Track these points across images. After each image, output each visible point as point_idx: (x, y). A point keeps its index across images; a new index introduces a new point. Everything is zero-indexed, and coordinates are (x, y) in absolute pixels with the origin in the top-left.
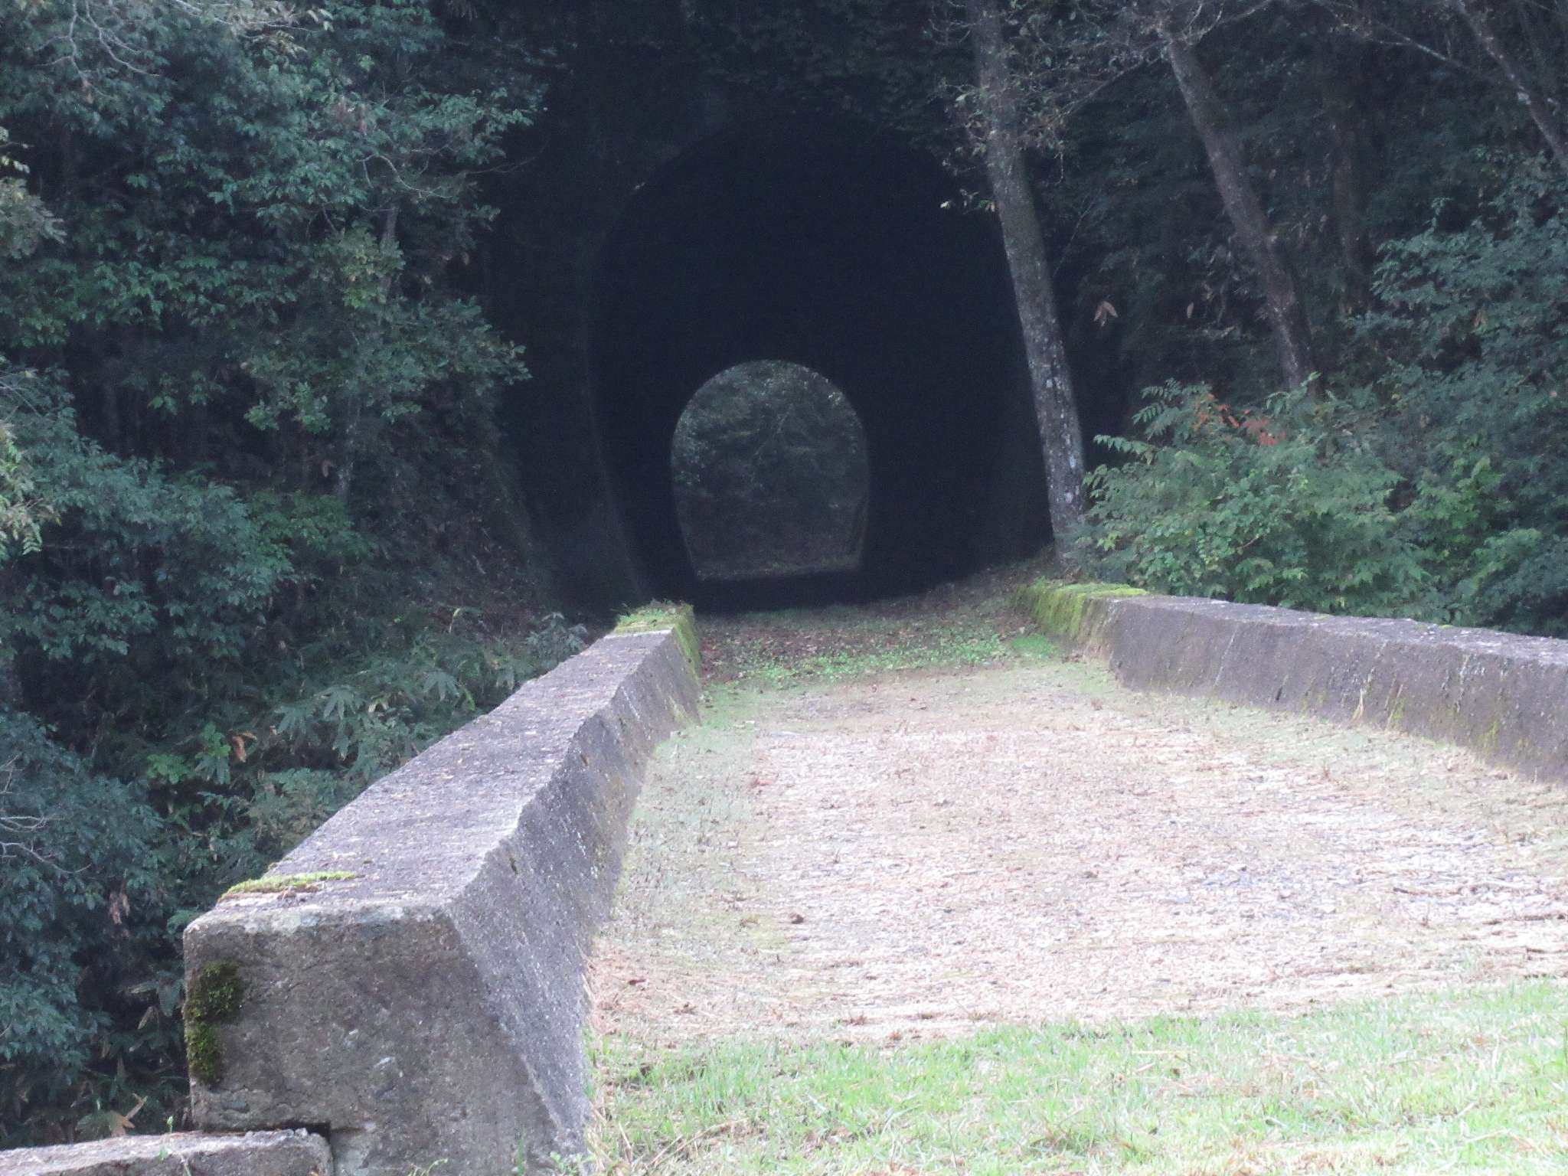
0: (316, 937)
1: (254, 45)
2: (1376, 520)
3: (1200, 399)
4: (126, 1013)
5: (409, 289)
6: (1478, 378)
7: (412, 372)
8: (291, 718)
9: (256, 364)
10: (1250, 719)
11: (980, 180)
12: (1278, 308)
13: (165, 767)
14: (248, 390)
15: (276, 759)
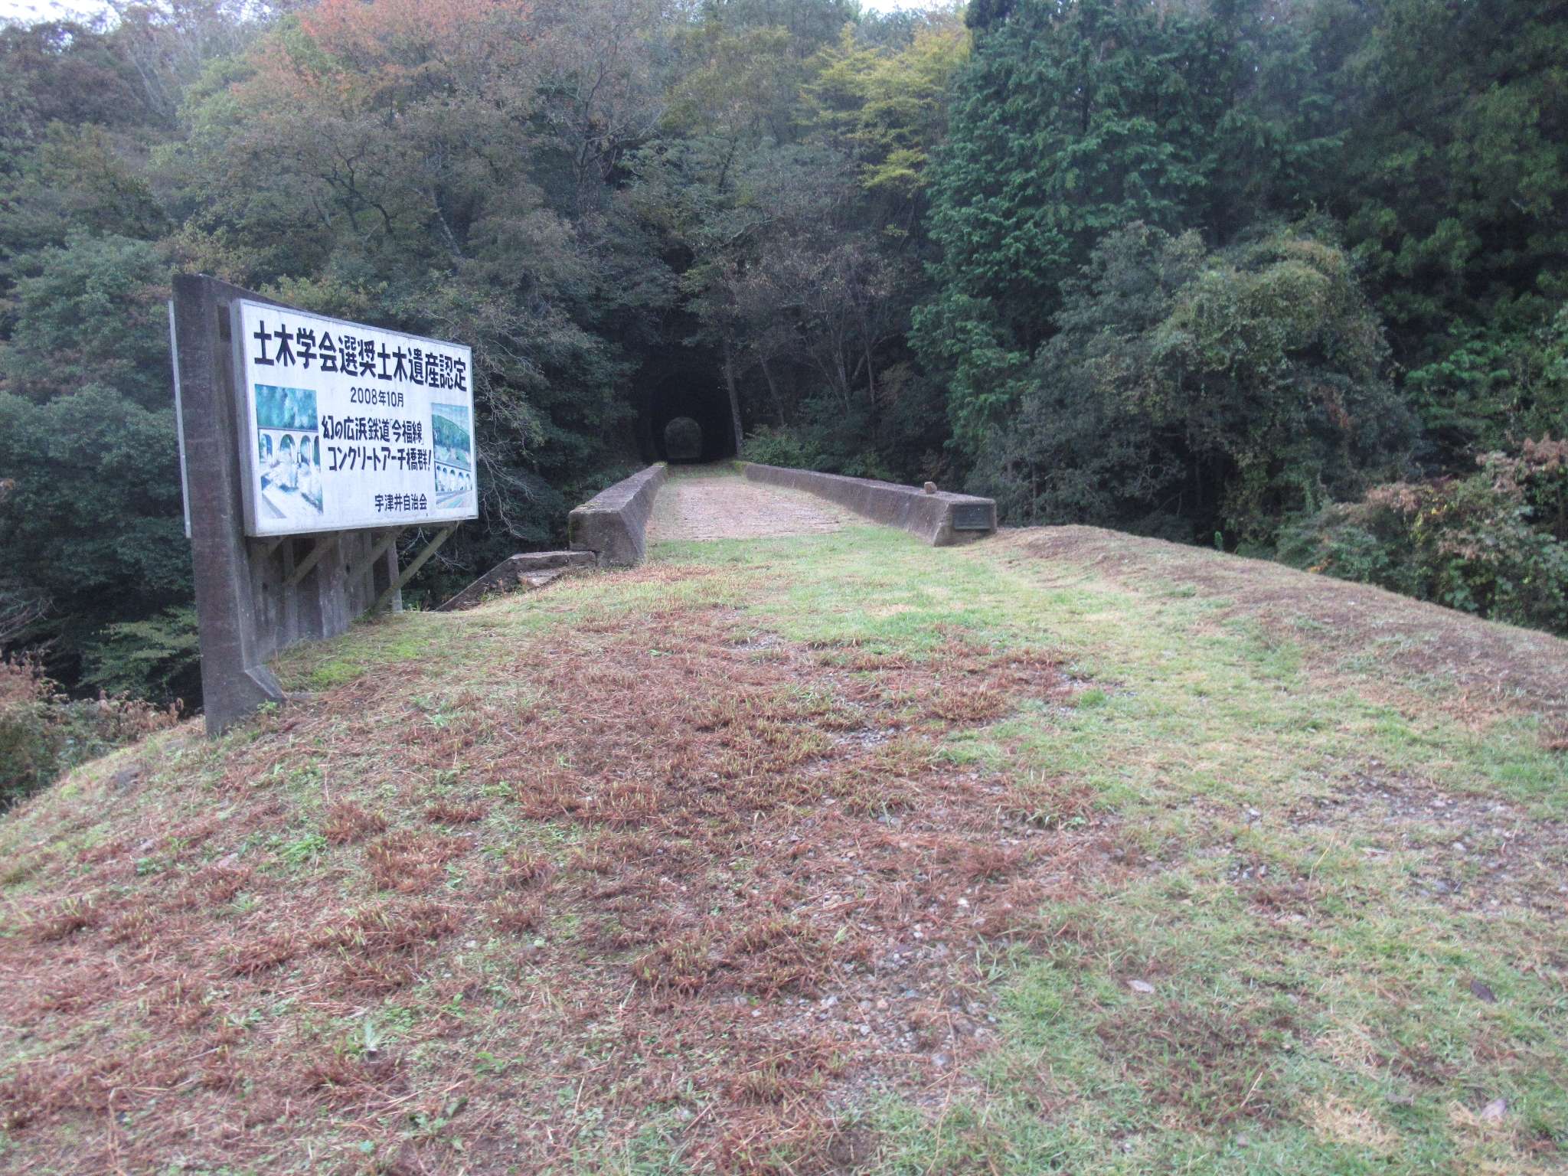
0: (594, 515)
1: (588, 351)
2: (797, 452)
3: (765, 427)
4: (558, 535)
5: (615, 399)
6: (816, 427)
7: (616, 415)
8: (590, 480)
9: (586, 411)
10: (771, 487)
11: (725, 383)
12: (781, 412)
13: (566, 488)
14: (584, 417)
15: (587, 488)
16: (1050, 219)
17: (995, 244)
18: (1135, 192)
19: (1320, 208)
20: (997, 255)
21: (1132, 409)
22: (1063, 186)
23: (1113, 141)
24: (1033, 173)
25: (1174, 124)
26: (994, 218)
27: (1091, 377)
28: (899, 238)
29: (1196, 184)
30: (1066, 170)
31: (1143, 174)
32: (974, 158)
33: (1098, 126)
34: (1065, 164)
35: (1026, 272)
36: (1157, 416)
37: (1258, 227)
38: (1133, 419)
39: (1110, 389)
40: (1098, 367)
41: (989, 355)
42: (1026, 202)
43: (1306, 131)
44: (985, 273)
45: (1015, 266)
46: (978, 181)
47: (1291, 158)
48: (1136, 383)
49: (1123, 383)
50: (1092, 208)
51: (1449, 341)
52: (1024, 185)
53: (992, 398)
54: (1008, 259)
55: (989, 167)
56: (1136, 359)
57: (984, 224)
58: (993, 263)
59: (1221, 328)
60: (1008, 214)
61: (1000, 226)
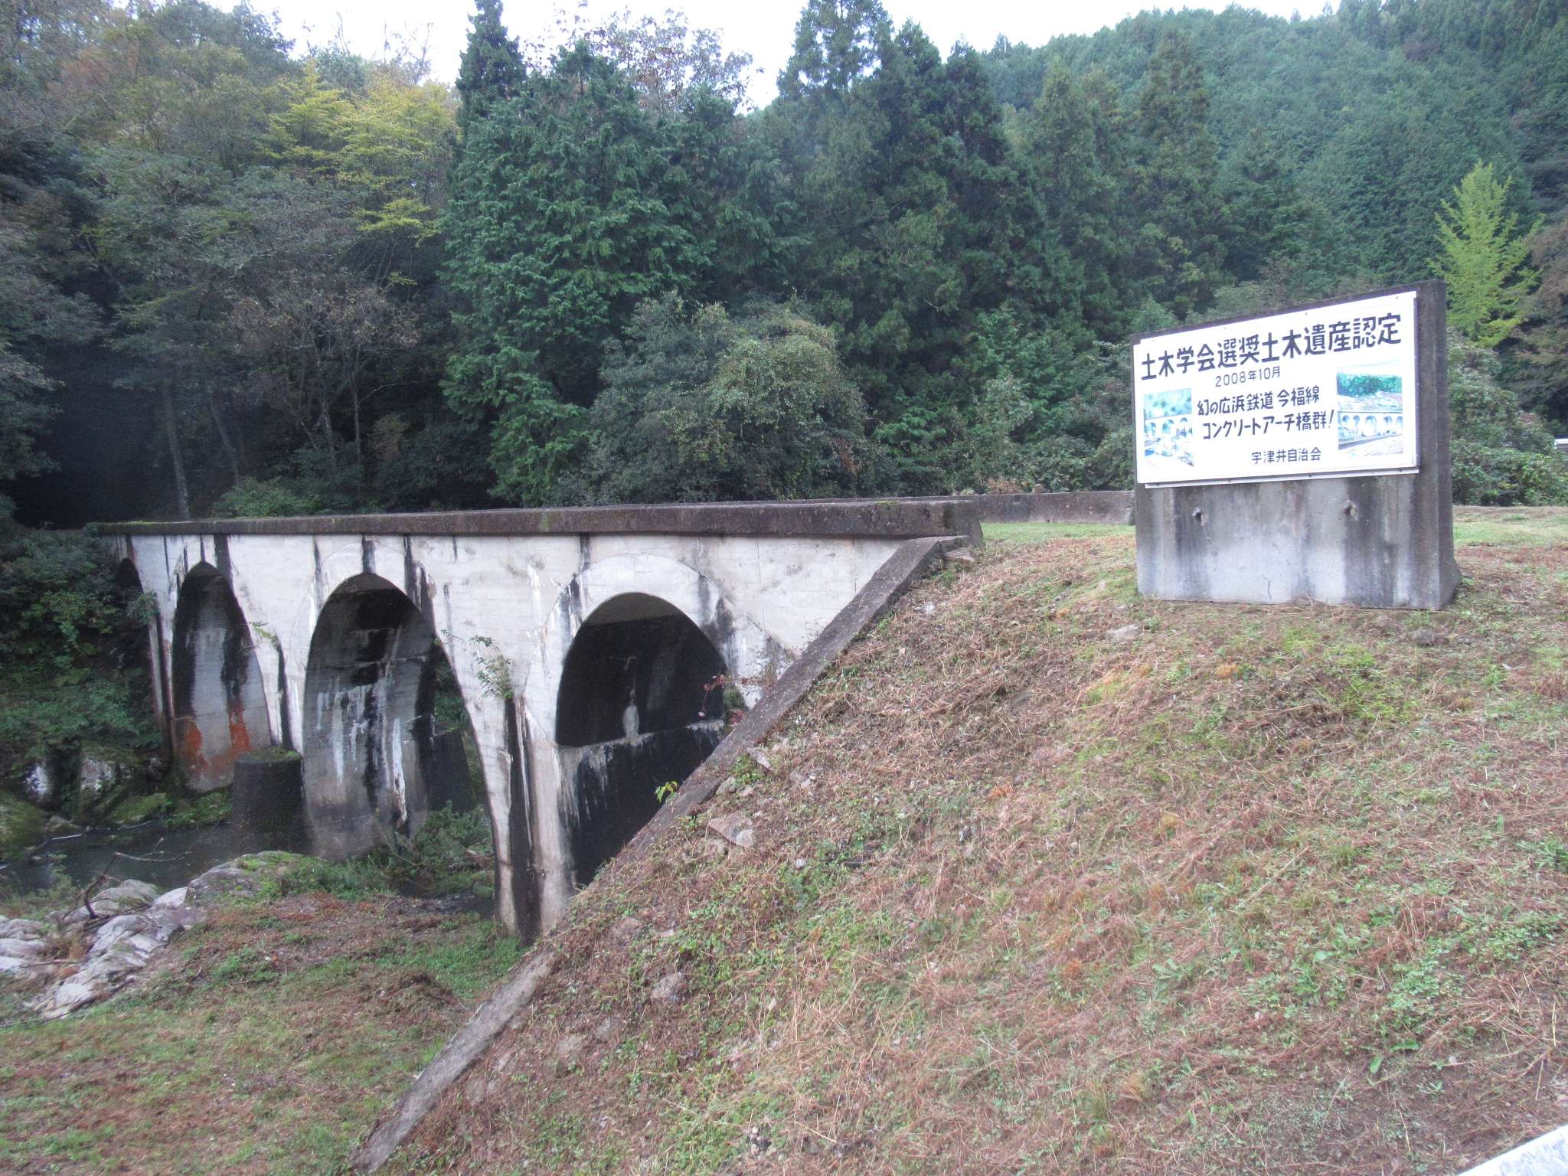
16: (589, 282)
17: (541, 300)
18: (659, 267)
19: (799, 294)
20: (545, 312)
21: (704, 457)
22: (598, 253)
23: (638, 217)
24: (568, 238)
25: (679, 209)
26: (536, 276)
27: (664, 427)
28: (406, 286)
29: (704, 264)
30: (600, 239)
31: (665, 250)
32: (502, 217)
33: (621, 203)
34: (598, 233)
35: (572, 330)
36: (723, 463)
37: (757, 305)
38: (702, 465)
39: (682, 438)
40: (667, 417)
41: (546, 405)
42: (563, 264)
43: (781, 229)
44: (532, 329)
45: (560, 323)
46: (510, 239)
47: (777, 250)
48: (703, 434)
49: (692, 433)
50: (622, 276)
51: (897, 406)
52: (559, 249)
53: (559, 447)
54: (555, 316)
55: (519, 227)
56: (700, 412)
57: (526, 281)
58: (539, 319)
59: (765, 388)
60: (548, 274)
61: (543, 284)
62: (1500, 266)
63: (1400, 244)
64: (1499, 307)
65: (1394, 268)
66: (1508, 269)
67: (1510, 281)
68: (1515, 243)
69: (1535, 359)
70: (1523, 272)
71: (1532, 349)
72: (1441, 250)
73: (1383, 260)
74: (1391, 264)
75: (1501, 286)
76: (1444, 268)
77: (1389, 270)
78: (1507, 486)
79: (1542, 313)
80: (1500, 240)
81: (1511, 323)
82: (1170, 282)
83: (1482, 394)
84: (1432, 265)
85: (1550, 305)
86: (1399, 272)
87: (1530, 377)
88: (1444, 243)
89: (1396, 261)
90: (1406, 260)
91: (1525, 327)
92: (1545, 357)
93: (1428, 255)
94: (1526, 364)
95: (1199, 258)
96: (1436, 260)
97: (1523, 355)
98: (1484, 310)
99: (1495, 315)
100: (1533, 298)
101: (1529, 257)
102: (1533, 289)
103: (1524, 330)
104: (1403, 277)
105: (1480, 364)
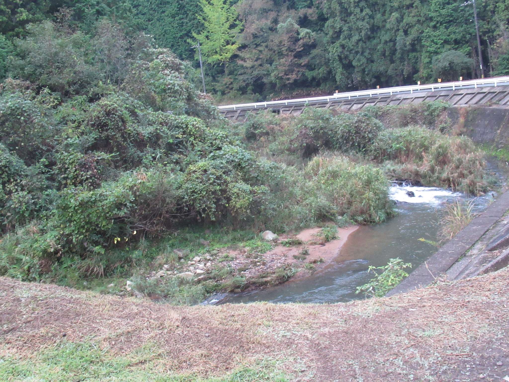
62: (228, 18)
63: (184, 7)
64: (228, 39)
65: (183, 18)
66: (231, 20)
67: (232, 26)
68: (233, 8)
69: (245, 64)
70: (237, 22)
71: (244, 60)
72: (202, 11)
73: (178, 14)
74: (181, 16)
75: (229, 29)
76: (204, 19)
77: (181, 19)
78: (180, 136)
79: (246, 43)
80: (226, 6)
81: (235, 47)
82: (10, 19)
83: (174, 85)
84: (199, 17)
85: (248, 39)
86: (185, 21)
87: (245, 73)
88: (202, 6)
89: (183, 14)
90: (188, 14)
91: (239, 49)
92: (248, 64)
93: (197, 12)
94: (242, 66)
95: (29, 7)
96: (200, 15)
97: (240, 62)
98: (223, 41)
99: (228, 43)
100: (242, 35)
101: (239, 15)
102: (242, 30)
103: (239, 50)
104: (187, 23)
105: (181, 69)
